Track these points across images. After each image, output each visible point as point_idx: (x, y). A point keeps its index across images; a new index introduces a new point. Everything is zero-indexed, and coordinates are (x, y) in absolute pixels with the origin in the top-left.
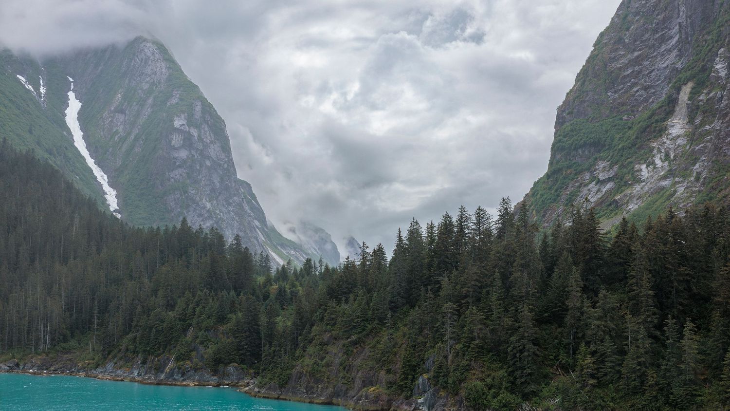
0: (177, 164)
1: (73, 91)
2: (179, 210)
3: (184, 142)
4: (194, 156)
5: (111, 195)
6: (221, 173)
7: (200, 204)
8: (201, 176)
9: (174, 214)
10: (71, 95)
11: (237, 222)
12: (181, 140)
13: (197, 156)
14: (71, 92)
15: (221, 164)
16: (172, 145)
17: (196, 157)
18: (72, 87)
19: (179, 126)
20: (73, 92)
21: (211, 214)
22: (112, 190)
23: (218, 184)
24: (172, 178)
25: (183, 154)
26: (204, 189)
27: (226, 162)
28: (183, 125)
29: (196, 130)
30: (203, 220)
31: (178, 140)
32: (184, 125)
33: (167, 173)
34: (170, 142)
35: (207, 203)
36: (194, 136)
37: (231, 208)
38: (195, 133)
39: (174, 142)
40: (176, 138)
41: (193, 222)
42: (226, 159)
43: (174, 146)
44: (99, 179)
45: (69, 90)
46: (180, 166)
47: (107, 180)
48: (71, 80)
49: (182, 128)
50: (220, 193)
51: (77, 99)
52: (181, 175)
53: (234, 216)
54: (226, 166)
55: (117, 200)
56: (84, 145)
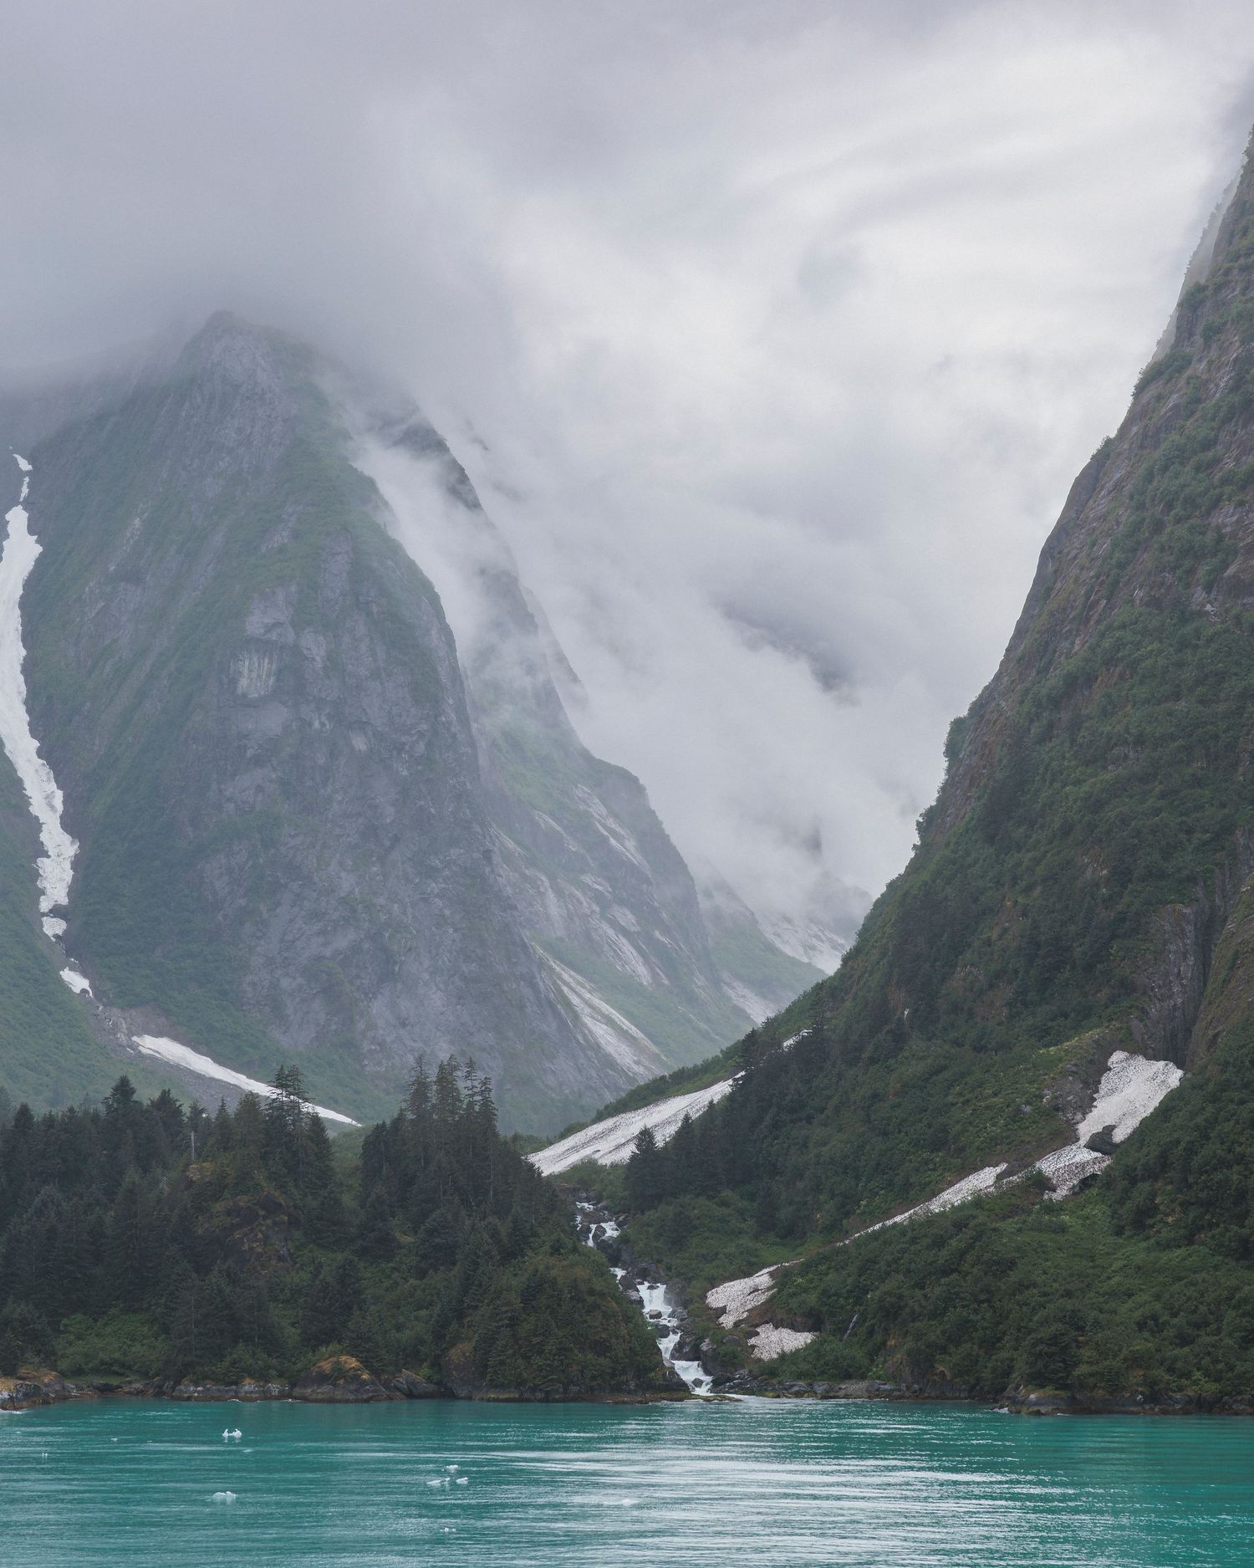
0: (249, 753)
1: (28, 505)
2: (243, 902)
3: (278, 680)
4: (310, 724)
5: (61, 859)
6: (405, 773)
7: (316, 879)
8: (329, 789)
9: (225, 917)
10: (17, 518)
11: (456, 930)
12: (268, 676)
13: (323, 724)
14: (20, 507)
15: (404, 744)
16: (239, 691)
17: (316, 725)
18: (25, 491)
19: (262, 631)
20: (25, 509)
21: (354, 911)
22: (67, 838)
23: (390, 810)
24: (229, 800)
25: (274, 720)
26: (338, 831)
27: (421, 735)
28: (278, 624)
29: (321, 638)
30: (322, 932)
31: (259, 676)
32: (281, 624)
33: (214, 786)
34: (234, 682)
35: (343, 875)
36: (314, 659)
37: (434, 887)
38: (315, 647)
39: (244, 683)
40: (251, 671)
41: (289, 938)
42: (424, 727)
43: (244, 696)
44: (38, 808)
45: (14, 502)
46: (258, 761)
47: (60, 807)
48: (24, 465)
49: (274, 636)
50: (396, 840)
51: (31, 531)
52: (260, 789)
53: (447, 912)
54: (421, 748)
55: (71, 873)
56: (20, 693)
